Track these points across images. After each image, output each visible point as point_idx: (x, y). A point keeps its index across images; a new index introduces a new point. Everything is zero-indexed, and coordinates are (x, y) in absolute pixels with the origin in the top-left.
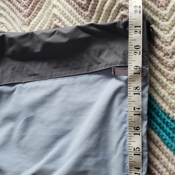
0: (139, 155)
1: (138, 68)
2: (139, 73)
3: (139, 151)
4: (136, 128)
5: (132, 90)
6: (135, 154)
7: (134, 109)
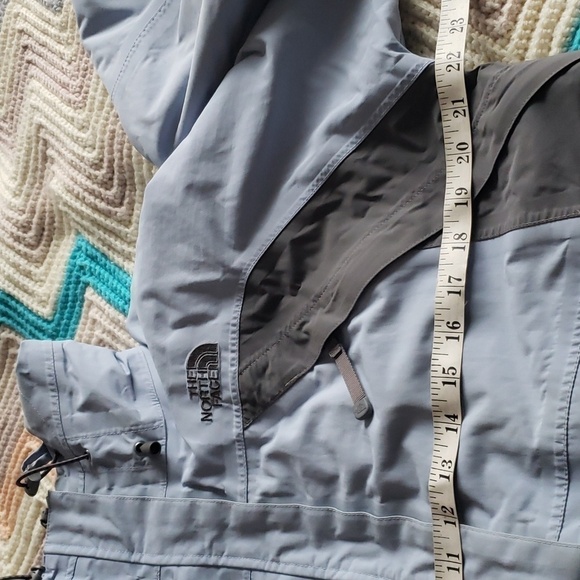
0: (454, 383)
1: (464, 191)
2: (466, 204)
3: (453, 374)
4: (451, 325)
5: (451, 240)
6: (444, 383)
7: (449, 281)
